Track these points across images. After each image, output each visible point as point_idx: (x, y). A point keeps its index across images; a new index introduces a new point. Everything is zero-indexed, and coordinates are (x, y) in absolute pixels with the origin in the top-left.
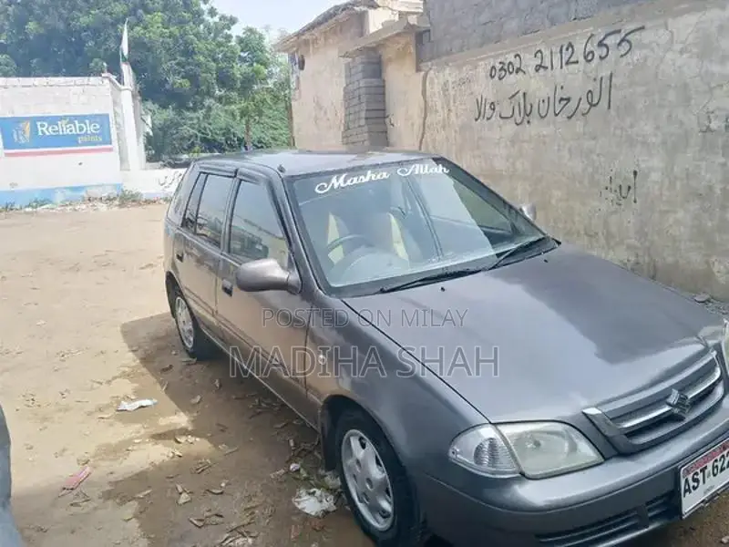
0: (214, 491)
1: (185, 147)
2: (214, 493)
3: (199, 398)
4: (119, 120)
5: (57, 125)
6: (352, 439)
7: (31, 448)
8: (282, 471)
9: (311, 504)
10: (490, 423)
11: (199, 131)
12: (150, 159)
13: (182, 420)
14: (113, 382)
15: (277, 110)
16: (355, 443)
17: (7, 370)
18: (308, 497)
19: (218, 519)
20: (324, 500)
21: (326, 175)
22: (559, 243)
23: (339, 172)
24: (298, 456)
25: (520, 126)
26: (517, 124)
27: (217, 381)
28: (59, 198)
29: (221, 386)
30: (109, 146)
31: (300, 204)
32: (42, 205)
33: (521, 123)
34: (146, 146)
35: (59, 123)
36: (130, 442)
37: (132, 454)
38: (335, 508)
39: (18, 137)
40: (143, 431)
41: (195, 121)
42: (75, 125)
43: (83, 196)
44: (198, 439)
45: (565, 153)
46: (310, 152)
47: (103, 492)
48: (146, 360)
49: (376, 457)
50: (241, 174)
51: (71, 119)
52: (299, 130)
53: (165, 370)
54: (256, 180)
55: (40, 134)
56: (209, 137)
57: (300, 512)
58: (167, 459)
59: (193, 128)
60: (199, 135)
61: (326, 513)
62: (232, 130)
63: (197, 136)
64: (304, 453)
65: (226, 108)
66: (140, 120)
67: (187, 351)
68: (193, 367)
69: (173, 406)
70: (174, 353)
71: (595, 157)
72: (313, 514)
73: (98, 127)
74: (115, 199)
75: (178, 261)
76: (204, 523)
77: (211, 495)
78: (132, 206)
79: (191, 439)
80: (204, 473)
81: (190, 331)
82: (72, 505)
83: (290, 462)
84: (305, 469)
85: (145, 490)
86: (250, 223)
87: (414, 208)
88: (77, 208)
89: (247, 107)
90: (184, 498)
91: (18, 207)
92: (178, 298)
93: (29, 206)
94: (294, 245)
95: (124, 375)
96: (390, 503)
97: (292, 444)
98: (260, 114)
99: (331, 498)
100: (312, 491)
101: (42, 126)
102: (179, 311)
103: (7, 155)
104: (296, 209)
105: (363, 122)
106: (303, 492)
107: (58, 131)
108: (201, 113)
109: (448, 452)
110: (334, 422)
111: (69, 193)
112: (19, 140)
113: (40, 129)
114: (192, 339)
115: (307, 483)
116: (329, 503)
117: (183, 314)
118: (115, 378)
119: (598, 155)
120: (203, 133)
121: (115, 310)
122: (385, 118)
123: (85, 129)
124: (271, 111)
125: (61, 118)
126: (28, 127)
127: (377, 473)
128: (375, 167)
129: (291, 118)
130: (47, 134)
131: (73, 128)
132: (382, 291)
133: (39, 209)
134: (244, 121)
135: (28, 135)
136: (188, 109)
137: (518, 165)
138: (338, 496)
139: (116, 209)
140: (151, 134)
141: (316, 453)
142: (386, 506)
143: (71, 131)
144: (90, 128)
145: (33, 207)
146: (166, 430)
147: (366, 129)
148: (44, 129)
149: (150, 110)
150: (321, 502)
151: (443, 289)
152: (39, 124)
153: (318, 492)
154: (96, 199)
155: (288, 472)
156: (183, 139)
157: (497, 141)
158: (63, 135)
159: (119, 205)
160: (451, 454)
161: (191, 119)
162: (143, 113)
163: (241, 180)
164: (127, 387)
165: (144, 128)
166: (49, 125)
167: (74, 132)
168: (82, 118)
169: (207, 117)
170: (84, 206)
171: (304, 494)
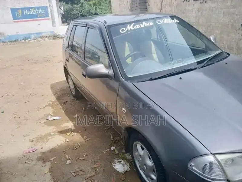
0: (81, 159)
1: (75, 18)
2: (80, 160)
3: (77, 115)
4: (51, 8)
5: (30, 11)
6: (137, 145)
7: (13, 136)
8: (108, 150)
9: (120, 167)
10: (212, 154)
11: (80, 12)
12: (63, 22)
13: (70, 125)
14: (46, 108)
15: (106, 3)
16: (139, 147)
17: (9, 102)
18: (118, 164)
19: (82, 173)
20: (125, 166)
21: (125, 24)
22: (229, 54)
23: (130, 23)
24: (114, 143)
25: (202, 4)
26: (201, 3)
27: (84, 109)
28: (33, 36)
29: (85, 111)
30: (48, 18)
31: (113, 38)
32: (27, 39)
33: (202, 3)
34: (61, 18)
35: (31, 10)
36: (49, 134)
37: (50, 140)
38: (130, 169)
39: (17, 15)
40: (55, 130)
41: (78, 8)
42: (36, 10)
43: (40, 36)
44: (75, 134)
45: (222, 15)
46: (118, 15)
47: (38, 157)
48: (59, 98)
49: (149, 156)
50: (89, 25)
51: (35, 8)
52: (113, 10)
53: (64, 103)
54: (95, 27)
55: (25, 14)
56: (83, 14)
57: (115, 171)
58: (63, 143)
59: (77, 11)
60: (80, 13)
61: (126, 172)
62: (91, 11)
63: (79, 14)
64: (116, 142)
65: (88, 3)
66: (59, 8)
67: (73, 96)
68: (75, 102)
69: (67, 118)
70: (68, 96)
71: (235, 16)
72: (121, 172)
73: (44, 11)
74: (51, 37)
75: (67, 62)
76: (76, 174)
77: (79, 160)
78: (57, 39)
79: (73, 134)
80: (77, 150)
81: (73, 89)
82: (25, 163)
83: (111, 146)
84: (117, 149)
85: (54, 157)
86: (93, 46)
87: (161, 38)
88: (39, 40)
89: (95, 2)
90: (69, 162)
91: (20, 40)
92: (69, 76)
93: (23, 40)
94: (111, 58)
95: (50, 105)
96: (155, 176)
97: (112, 137)
98: (100, 4)
99: (128, 164)
100: (120, 160)
101: (25, 11)
102: (69, 81)
103: (14, 22)
104: (112, 40)
105: (138, 5)
106: (116, 161)
107: (31, 13)
108: (79, 5)
109: (187, 165)
110: (129, 136)
111: (36, 35)
112: (18, 16)
113: (24, 12)
114: (74, 91)
115: (118, 157)
116: (127, 168)
117: (71, 83)
118: (46, 106)
119: (237, 15)
120: (81, 13)
121: (48, 78)
122: (146, 3)
123: (40, 12)
124: (104, 4)
125: (31, 8)
126: (20, 11)
127: (150, 163)
128: (146, 20)
129: (111, 6)
130: (27, 14)
131: (36, 11)
132: (151, 80)
133: (26, 41)
134: (94, 8)
135: (20, 14)
136: (75, 4)
137: (201, 20)
138: (131, 164)
139: (52, 40)
140: (63, 13)
141: (121, 142)
142: (154, 177)
143: (35, 13)
144: (42, 11)
145: (24, 40)
146: (64, 129)
147: (139, 7)
148: (26, 12)
149: (63, 5)
150: (124, 166)
151: (180, 78)
152: (24, 10)
153: (123, 162)
154: (45, 37)
155: (110, 150)
156: (74, 15)
157: (192, 10)
158: (33, 14)
159: (53, 39)
160: (189, 166)
161: (77, 8)
162: (60, 6)
163: (88, 28)
164: (50, 110)
165: (61, 12)
166: (28, 11)
167: (36, 13)
168: (38, 8)
169: (82, 6)
170: (41, 40)
171: (117, 162)
